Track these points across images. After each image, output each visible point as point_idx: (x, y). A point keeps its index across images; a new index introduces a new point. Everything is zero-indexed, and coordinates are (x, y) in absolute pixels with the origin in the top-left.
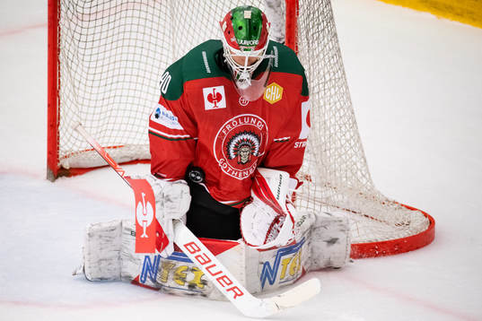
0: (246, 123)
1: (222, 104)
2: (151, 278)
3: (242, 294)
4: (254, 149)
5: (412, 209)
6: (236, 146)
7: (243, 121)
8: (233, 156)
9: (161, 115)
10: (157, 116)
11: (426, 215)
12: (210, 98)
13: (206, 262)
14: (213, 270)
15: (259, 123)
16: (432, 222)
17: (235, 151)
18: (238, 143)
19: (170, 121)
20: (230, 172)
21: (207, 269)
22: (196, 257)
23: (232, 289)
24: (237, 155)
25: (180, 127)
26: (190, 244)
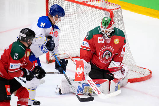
0: (108, 48)
1: (103, 42)
2: (81, 92)
3: (100, 93)
4: (110, 56)
5: (146, 69)
6: (105, 54)
7: (107, 47)
8: (104, 57)
9: (84, 44)
10: (83, 44)
11: (149, 70)
12: (100, 40)
13: (92, 85)
14: (94, 87)
15: (111, 48)
16: (151, 72)
17: (105, 55)
18: (106, 53)
19: (87, 45)
20: (102, 61)
21: (92, 87)
22: (90, 84)
23: (98, 92)
24: (105, 57)
25: (89, 47)
26: (89, 80)
